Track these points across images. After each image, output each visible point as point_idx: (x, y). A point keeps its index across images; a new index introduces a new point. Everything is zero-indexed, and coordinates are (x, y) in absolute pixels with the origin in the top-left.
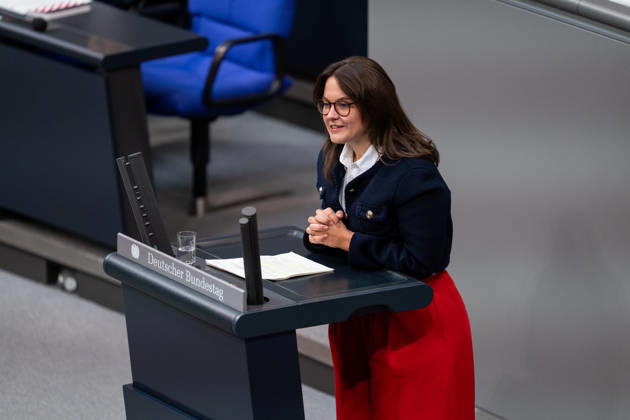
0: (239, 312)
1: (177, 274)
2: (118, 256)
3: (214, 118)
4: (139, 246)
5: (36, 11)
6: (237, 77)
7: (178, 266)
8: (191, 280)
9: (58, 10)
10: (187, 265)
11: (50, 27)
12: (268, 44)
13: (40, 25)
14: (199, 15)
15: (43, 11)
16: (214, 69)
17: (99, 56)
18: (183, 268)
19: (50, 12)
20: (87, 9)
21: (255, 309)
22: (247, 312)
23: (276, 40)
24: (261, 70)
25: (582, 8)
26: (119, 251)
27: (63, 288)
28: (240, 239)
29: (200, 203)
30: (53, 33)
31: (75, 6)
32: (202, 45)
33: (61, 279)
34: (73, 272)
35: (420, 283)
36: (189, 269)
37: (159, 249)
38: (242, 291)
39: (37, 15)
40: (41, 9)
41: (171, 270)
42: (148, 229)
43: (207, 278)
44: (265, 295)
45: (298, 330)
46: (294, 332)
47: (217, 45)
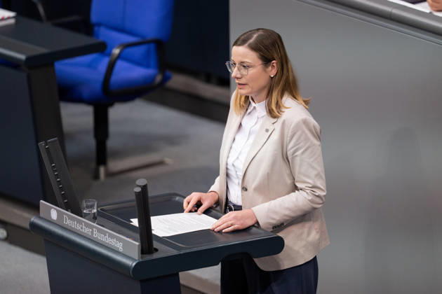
0: (135, 260)
1: (86, 231)
2: (40, 218)
3: (111, 104)
4: (57, 210)
6: (128, 72)
7: (87, 225)
8: (97, 235)
10: (95, 225)
12: (152, 46)
16: (111, 67)
17: (23, 57)
18: (92, 227)
20: (12, 21)
21: (148, 257)
22: (141, 260)
23: (159, 44)
24: (148, 66)
25: (395, 14)
26: (41, 215)
28: (135, 203)
29: (102, 170)
32: (102, 48)
36: (96, 227)
37: (72, 212)
38: (137, 244)
41: (82, 228)
42: (64, 196)
43: (110, 234)
44: (155, 246)
45: (180, 273)
46: (177, 275)
47: (113, 47)
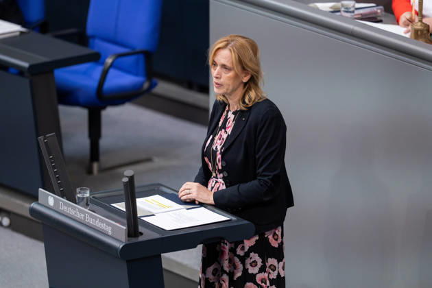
0: (123, 243)
1: (80, 216)
2: (39, 204)
3: (104, 108)
6: (119, 80)
7: (81, 211)
8: (88, 220)
10: (87, 210)
12: (141, 57)
14: (93, 37)
16: (105, 74)
17: (26, 65)
18: (84, 213)
21: (133, 240)
22: (128, 243)
23: (147, 54)
24: (136, 75)
26: (40, 201)
27: (1, 224)
28: (123, 192)
29: (95, 166)
32: (96, 58)
34: (8, 213)
35: (245, 222)
36: (87, 213)
37: (67, 199)
38: (125, 228)
41: (76, 213)
42: (60, 185)
43: (100, 219)
44: (140, 231)
45: (162, 255)
46: (160, 256)
47: (106, 57)
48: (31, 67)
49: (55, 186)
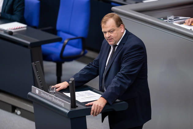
0: (68, 110)
1: (50, 98)
2: (32, 93)
3: (63, 62)
4: (39, 90)
5: (10, 29)
6: (70, 50)
7: (50, 96)
8: (54, 100)
9: (17, 29)
10: (53, 96)
11: (14, 34)
12: (80, 40)
13: (11, 33)
14: (59, 31)
15: (12, 29)
16: (64, 47)
17: (29, 43)
18: (52, 97)
19: (14, 29)
20: (25, 28)
21: (74, 109)
22: (71, 110)
23: (83, 39)
24: (78, 48)
25: (176, 30)
26: (32, 92)
27: (16, 114)
30: (15, 36)
31: (22, 28)
32: (60, 40)
33: (16, 111)
34: (20, 109)
36: (54, 97)
37: (44, 91)
38: (70, 104)
39: (10, 30)
40: (11, 28)
41: (48, 97)
42: (41, 85)
43: (59, 100)
44: (77, 105)
45: (86, 116)
46: (85, 116)
47: (65, 40)
48: (31, 44)
49: (39, 85)
